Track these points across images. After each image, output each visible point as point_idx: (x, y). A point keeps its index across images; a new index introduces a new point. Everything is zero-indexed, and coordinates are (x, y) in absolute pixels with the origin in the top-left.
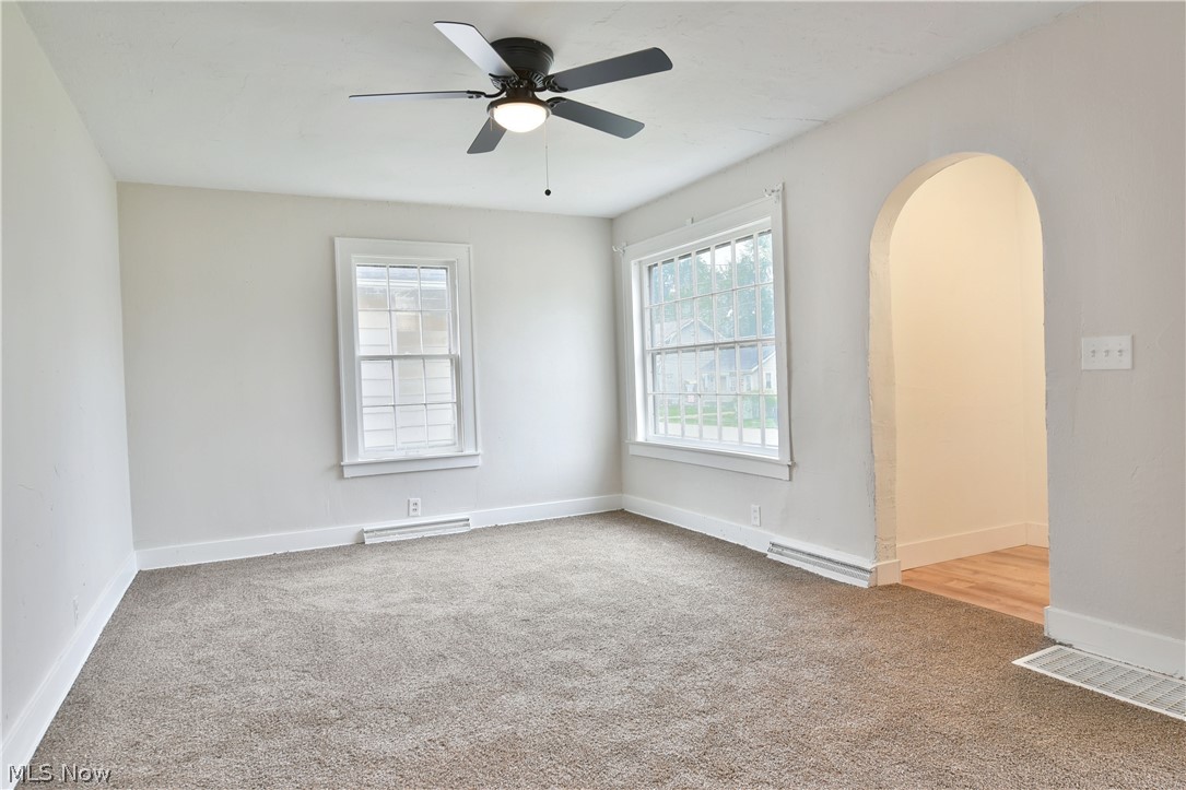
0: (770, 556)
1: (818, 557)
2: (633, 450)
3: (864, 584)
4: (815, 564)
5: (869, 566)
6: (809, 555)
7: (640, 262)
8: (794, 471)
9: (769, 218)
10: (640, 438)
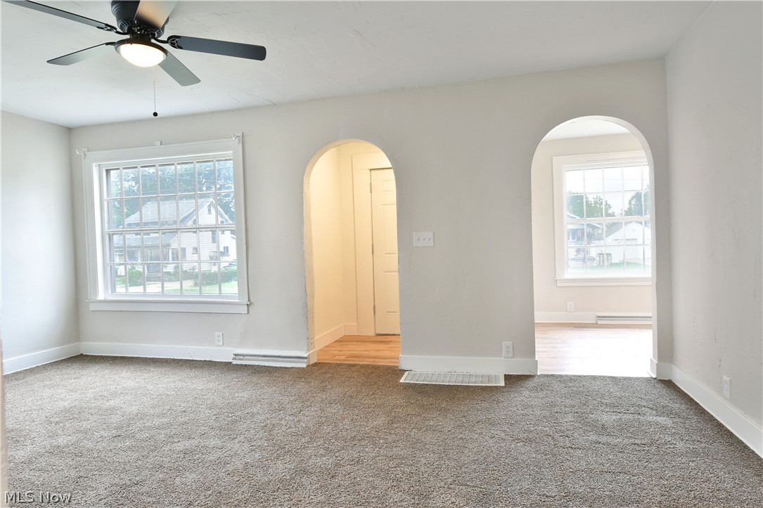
0: (235, 362)
1: (270, 356)
2: (93, 307)
3: (304, 365)
4: (268, 361)
5: (306, 355)
6: (264, 356)
7: (99, 165)
8: (251, 308)
9: (231, 152)
10: (101, 296)
